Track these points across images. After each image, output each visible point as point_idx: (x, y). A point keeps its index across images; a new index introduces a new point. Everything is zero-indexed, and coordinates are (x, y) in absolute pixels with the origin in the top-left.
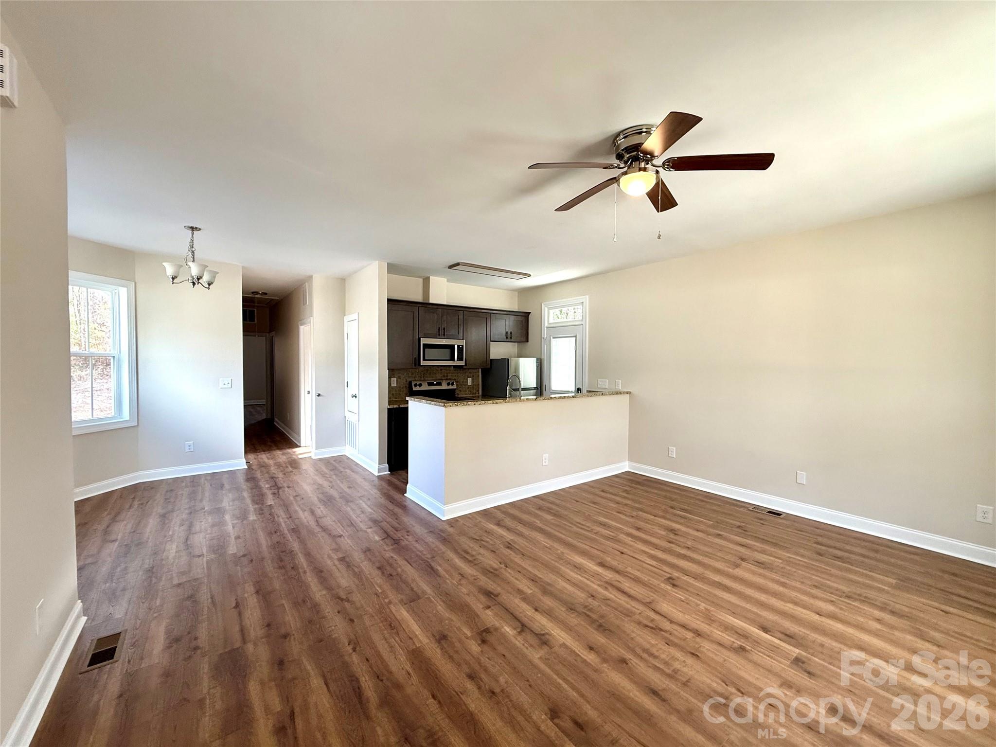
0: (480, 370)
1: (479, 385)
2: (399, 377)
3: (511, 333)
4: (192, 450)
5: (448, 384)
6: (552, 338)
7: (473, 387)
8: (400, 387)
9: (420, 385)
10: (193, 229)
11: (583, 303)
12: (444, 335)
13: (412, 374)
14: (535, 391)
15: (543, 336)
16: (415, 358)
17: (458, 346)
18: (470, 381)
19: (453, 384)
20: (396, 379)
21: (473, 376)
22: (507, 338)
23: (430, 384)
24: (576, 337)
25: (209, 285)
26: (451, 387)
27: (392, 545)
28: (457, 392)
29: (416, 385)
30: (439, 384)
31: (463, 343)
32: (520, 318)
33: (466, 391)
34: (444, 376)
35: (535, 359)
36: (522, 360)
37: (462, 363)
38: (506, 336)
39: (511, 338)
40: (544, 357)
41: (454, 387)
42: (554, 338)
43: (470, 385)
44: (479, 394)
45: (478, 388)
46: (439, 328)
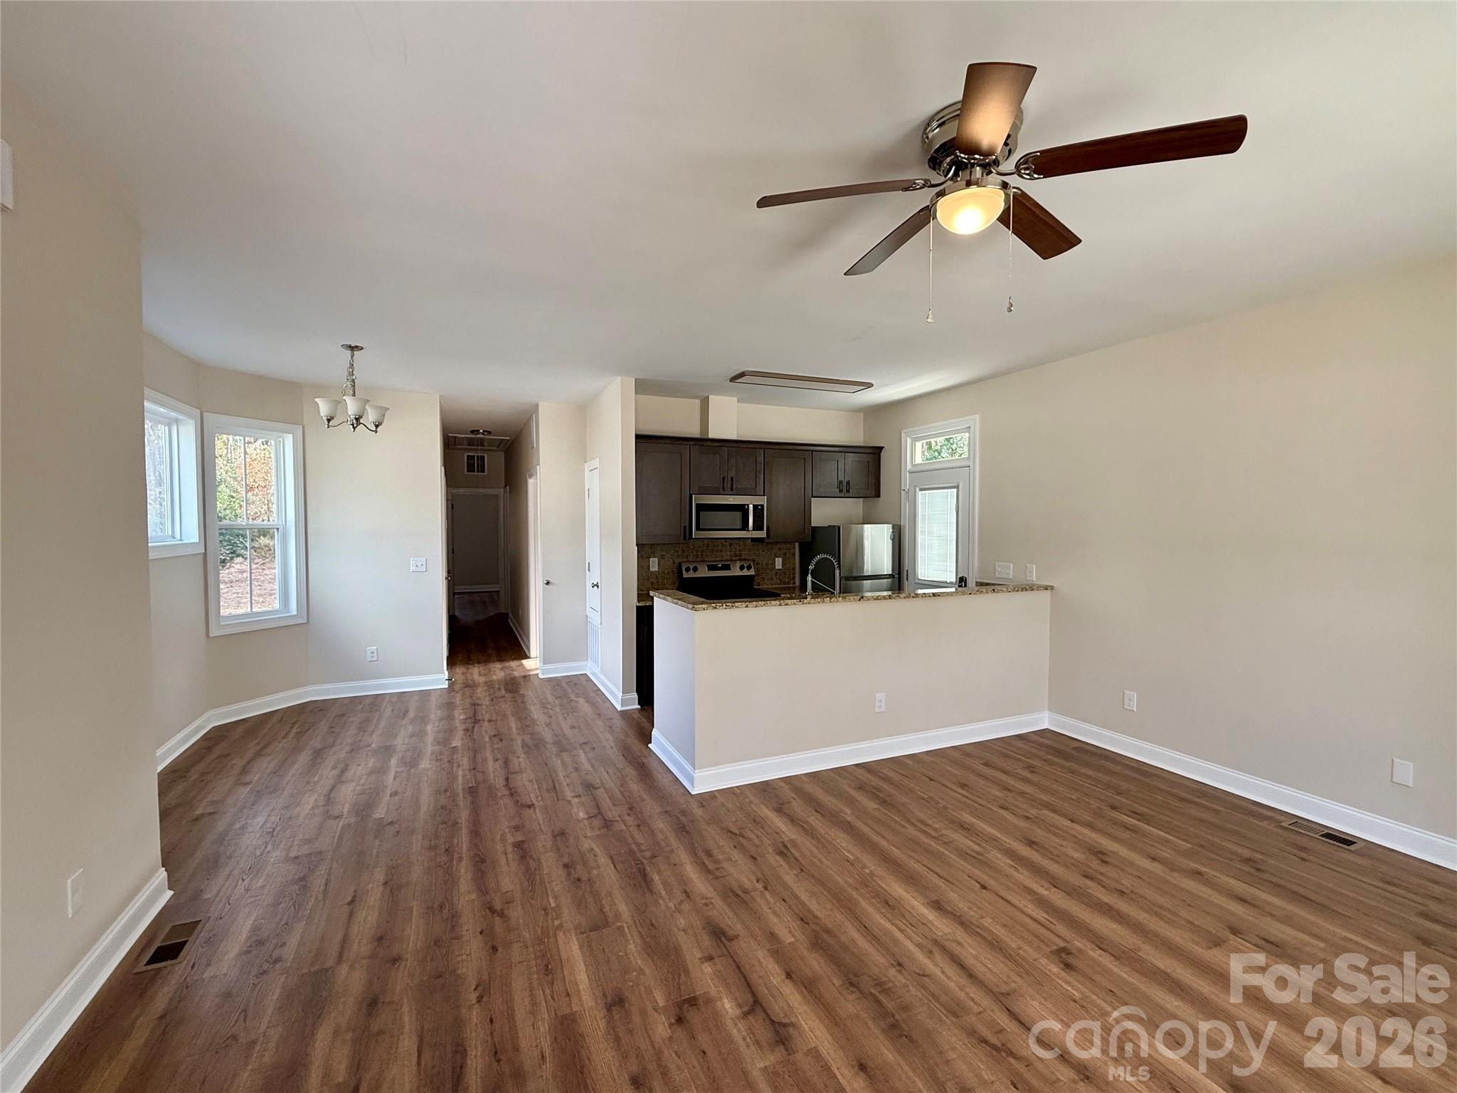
0: (797, 544)
1: (794, 569)
2: (662, 557)
3: (848, 483)
4: (375, 659)
5: (742, 568)
6: (918, 490)
7: (785, 573)
8: (663, 572)
9: (695, 569)
10: (353, 348)
11: (969, 427)
12: (732, 489)
13: (684, 551)
14: (890, 580)
15: (903, 488)
16: (685, 527)
17: (755, 507)
18: (779, 563)
19: (749, 568)
20: (656, 559)
21: (785, 554)
22: (841, 491)
23: (711, 568)
24: (957, 487)
25: (377, 426)
26: (745, 572)
27: (599, 829)
28: (757, 580)
29: (688, 570)
30: (727, 567)
31: (762, 501)
32: (864, 458)
33: (772, 579)
34: (735, 555)
35: (891, 526)
36: (867, 528)
37: (763, 534)
38: (839, 487)
39: (848, 491)
40: (905, 523)
41: (752, 572)
42: (921, 490)
43: (780, 570)
44: (794, 583)
45: (794, 574)
46: (724, 478)
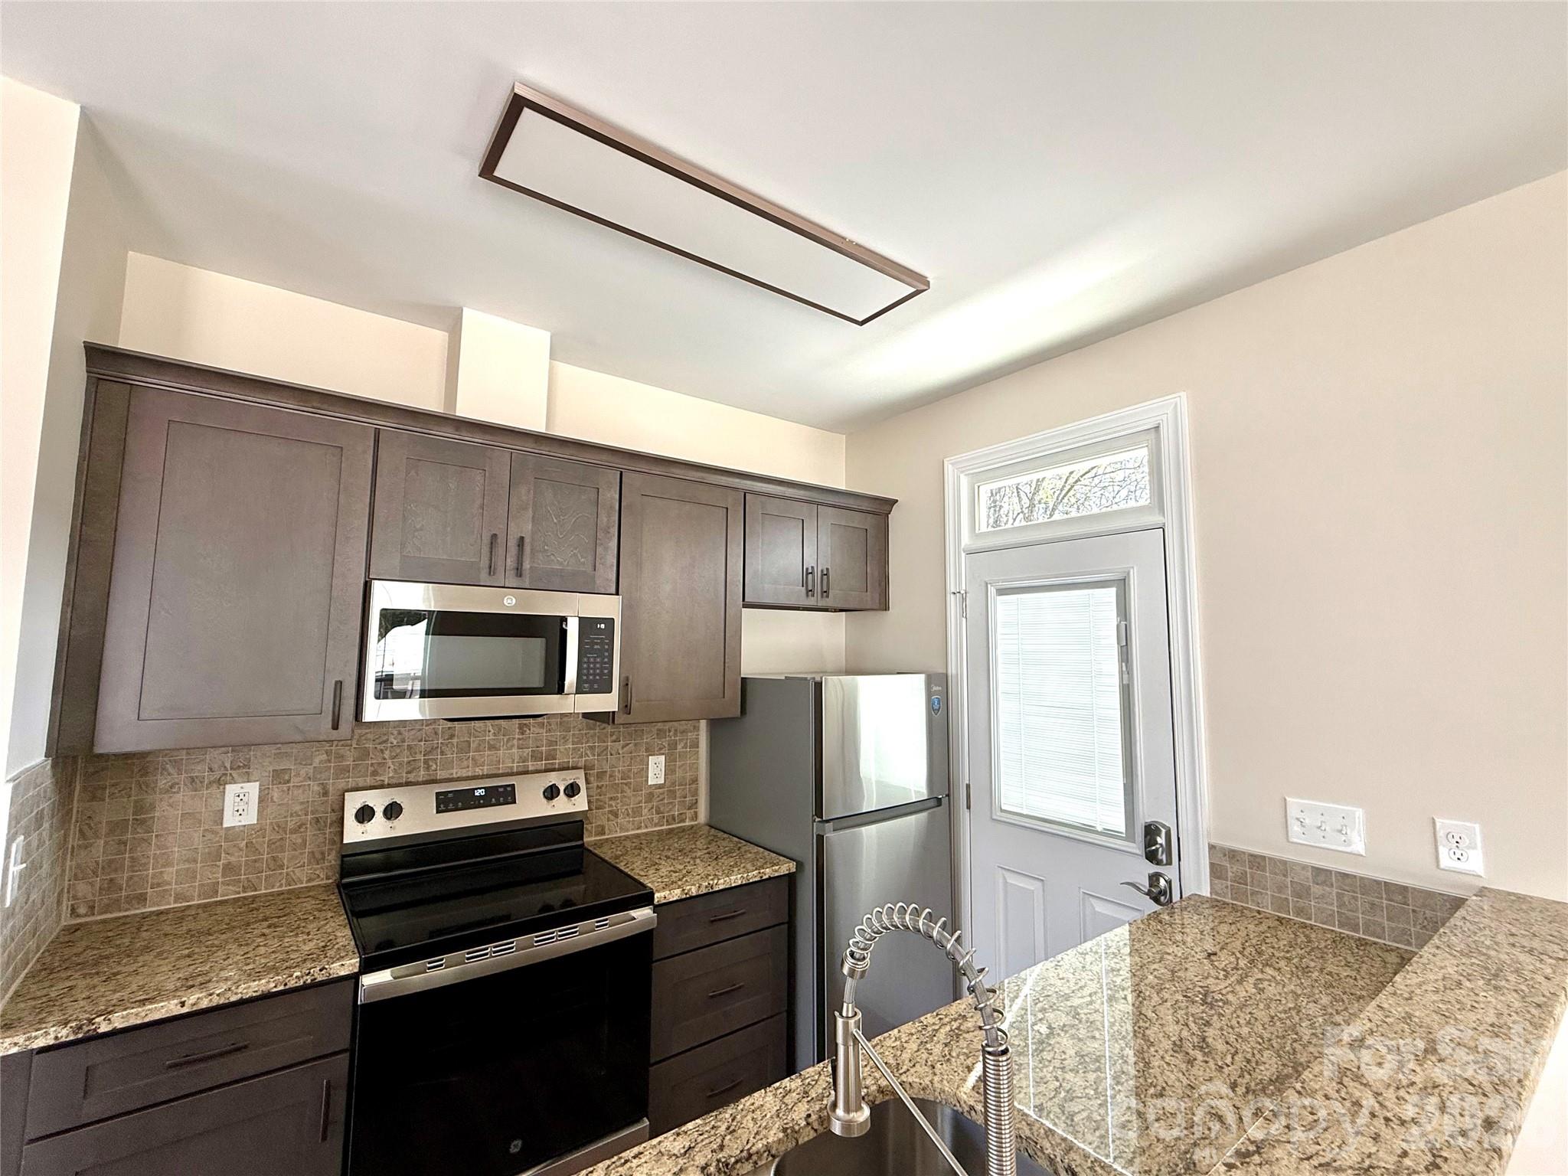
0: (703, 724)
1: (695, 781)
3: (825, 574)
5: (551, 793)
6: (992, 590)
7: (672, 793)
8: (279, 827)
9: (393, 811)
11: (1157, 428)
12: (519, 571)
13: (365, 754)
14: (923, 815)
15: (952, 587)
16: (339, 685)
17: (586, 624)
18: (656, 770)
19: (572, 790)
20: (254, 787)
21: (673, 746)
22: (809, 592)
23: (446, 803)
24: (1122, 585)
26: (562, 806)
28: (600, 818)
29: (365, 814)
30: (507, 795)
31: (606, 607)
32: (857, 520)
33: (637, 812)
34: (536, 756)
35: (922, 677)
36: (865, 684)
37: (607, 702)
38: (805, 583)
39: (825, 593)
40: (958, 666)
41: (580, 804)
42: (1002, 592)
43: (660, 786)
44: (695, 816)
45: (695, 793)
46: (494, 536)
